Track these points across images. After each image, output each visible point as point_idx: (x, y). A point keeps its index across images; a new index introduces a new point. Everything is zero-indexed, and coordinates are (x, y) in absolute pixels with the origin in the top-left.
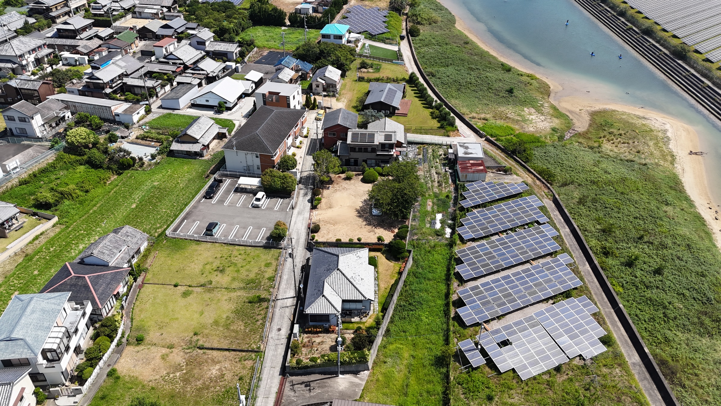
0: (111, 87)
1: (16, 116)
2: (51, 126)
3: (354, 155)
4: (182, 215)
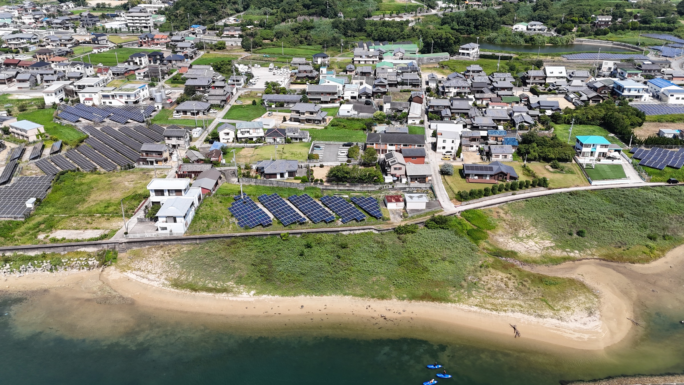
2: (393, 111)
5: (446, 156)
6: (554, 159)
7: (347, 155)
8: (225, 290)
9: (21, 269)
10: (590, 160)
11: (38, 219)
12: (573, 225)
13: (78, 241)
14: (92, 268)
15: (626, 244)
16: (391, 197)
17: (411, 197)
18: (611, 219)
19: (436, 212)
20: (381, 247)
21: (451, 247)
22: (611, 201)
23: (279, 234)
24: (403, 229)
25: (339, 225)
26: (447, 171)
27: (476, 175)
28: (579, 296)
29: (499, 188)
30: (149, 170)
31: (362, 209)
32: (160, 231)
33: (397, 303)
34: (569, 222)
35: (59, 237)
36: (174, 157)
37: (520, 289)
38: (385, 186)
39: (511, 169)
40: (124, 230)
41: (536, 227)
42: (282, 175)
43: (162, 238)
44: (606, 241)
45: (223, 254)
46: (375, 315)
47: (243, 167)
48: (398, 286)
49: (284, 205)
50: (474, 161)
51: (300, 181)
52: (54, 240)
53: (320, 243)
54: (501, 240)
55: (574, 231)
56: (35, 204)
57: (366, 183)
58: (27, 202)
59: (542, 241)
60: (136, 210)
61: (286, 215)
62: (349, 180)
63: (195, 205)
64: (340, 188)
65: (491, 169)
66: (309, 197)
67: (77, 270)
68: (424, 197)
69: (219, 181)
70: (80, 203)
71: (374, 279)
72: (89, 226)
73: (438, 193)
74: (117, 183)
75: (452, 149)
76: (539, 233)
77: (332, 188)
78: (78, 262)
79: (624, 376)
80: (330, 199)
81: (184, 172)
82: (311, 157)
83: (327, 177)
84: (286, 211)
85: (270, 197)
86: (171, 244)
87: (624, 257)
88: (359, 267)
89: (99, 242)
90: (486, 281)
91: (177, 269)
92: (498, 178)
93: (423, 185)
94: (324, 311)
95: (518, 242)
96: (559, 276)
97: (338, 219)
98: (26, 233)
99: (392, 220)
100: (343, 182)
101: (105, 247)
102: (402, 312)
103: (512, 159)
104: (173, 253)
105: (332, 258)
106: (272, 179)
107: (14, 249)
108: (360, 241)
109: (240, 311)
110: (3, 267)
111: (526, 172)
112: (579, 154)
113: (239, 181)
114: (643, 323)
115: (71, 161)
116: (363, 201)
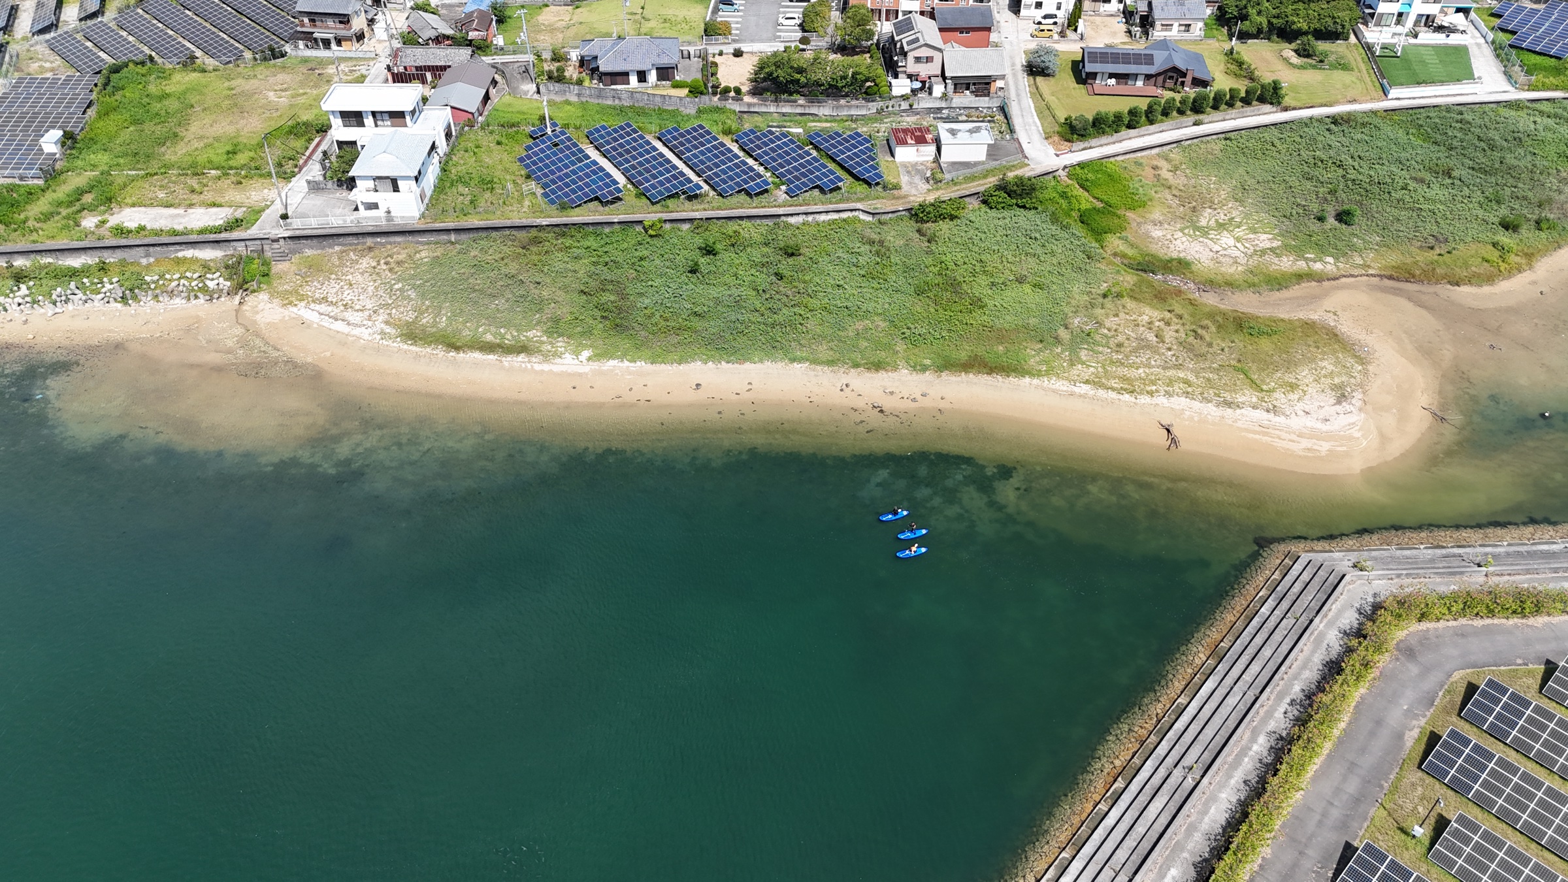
5: (1042, 27)
6: (1306, 33)
7: (801, 25)
8: (522, 349)
9: (54, 297)
10: (1394, 34)
11: (75, 181)
12: (1329, 197)
13: (175, 233)
14: (216, 296)
15: (1446, 240)
16: (905, 131)
17: (953, 132)
18: (1422, 181)
19: (1010, 169)
20: (878, 253)
21: (1039, 251)
22: (1427, 138)
23: (641, 222)
24: (931, 209)
25: (780, 201)
26: (1042, 65)
27: (1111, 76)
28: (1321, 360)
29: (1164, 109)
30: (322, 63)
31: (834, 161)
32: (363, 211)
33: (909, 377)
34: (1321, 190)
35: (132, 225)
36: (379, 28)
37: (1190, 344)
38: (891, 103)
39: (1199, 58)
40: (277, 209)
41: (1241, 202)
42: (642, 76)
43: (370, 229)
44: (1401, 234)
45: (513, 267)
46: (860, 403)
47: (547, 55)
48: (913, 340)
49: (648, 152)
50: (1108, 41)
51: (686, 91)
52: (120, 231)
53: (735, 243)
54: (1157, 233)
55: (1331, 211)
56: (63, 145)
57: (847, 95)
58: (42, 140)
59: (1252, 236)
60: (301, 162)
61: (654, 177)
62: (805, 90)
63: (439, 150)
64: (784, 110)
65: (1149, 59)
66: (708, 133)
67: (184, 301)
68: (984, 132)
69: (493, 92)
70: (168, 144)
71: (860, 325)
72: (195, 198)
73: (1017, 122)
74: (249, 95)
75: (1059, 8)
76: (1247, 216)
77: (764, 109)
78: (182, 281)
79: (1397, 528)
80: (759, 138)
81: (405, 68)
82: (711, 31)
83: (751, 80)
84: (655, 167)
85: (615, 131)
86: (390, 243)
87: (1438, 271)
88: (826, 300)
89: (224, 236)
90: (1115, 327)
91: (411, 300)
92: (1164, 81)
93: (983, 102)
94: (746, 396)
95: (1194, 238)
96: (1282, 316)
97: (777, 186)
98: (52, 214)
99: (906, 188)
100: (791, 94)
101: (240, 247)
102: (919, 397)
103: (1203, 33)
104: (399, 263)
105: (763, 279)
106: (619, 87)
107: (32, 252)
108: (828, 240)
109: (560, 394)
110: (12, 291)
111: (1234, 67)
112: (1369, 18)
113: (538, 92)
114: (1456, 417)
115: (131, 38)
116: (838, 142)
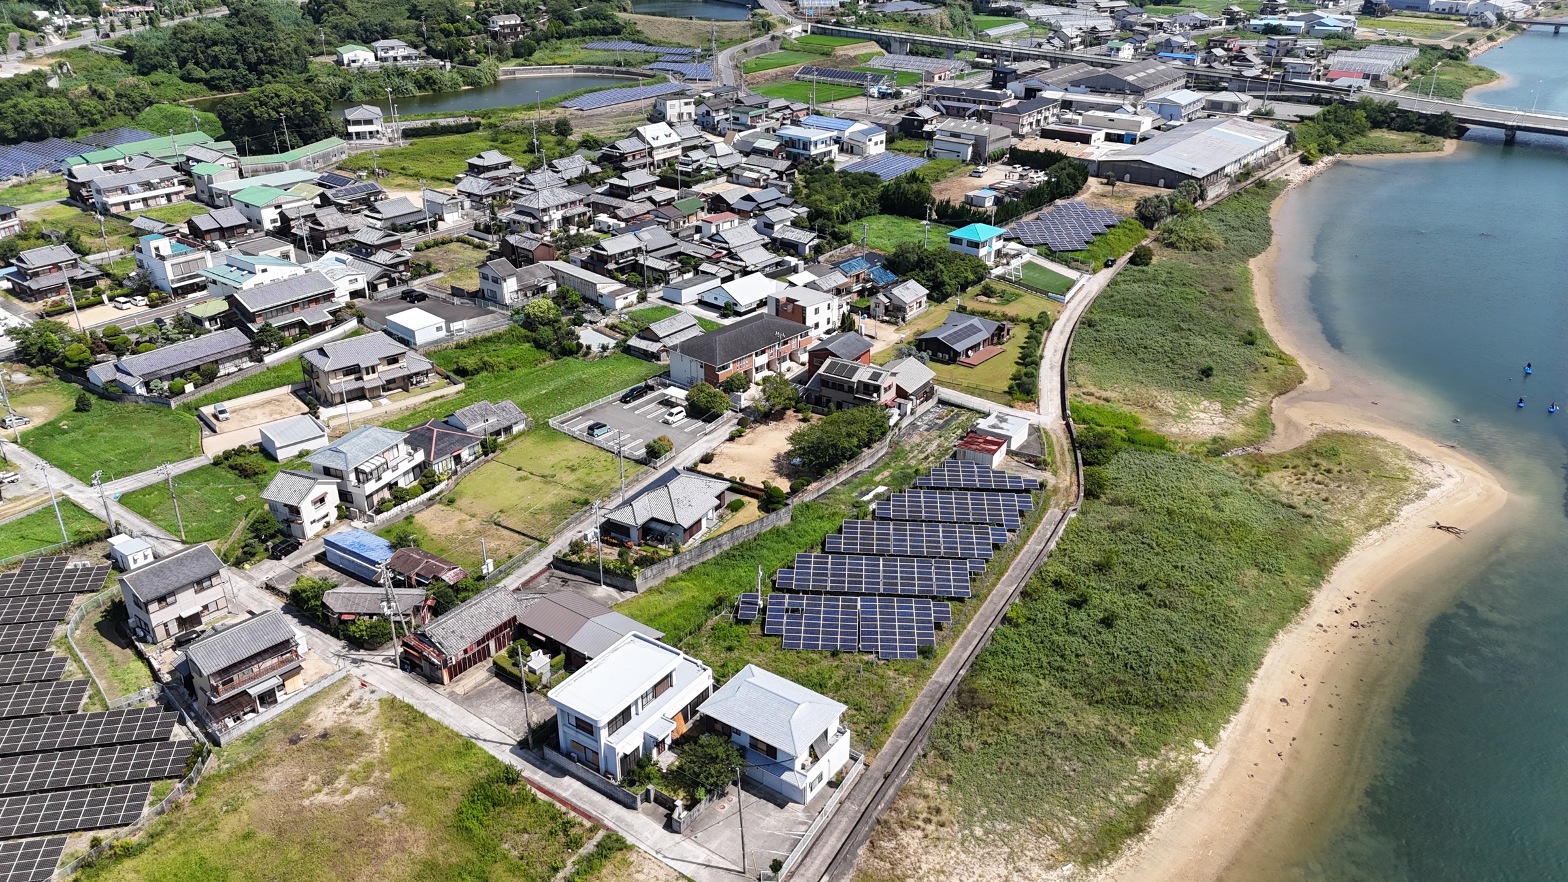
0: (617, 263)
1: (490, 275)
2: (526, 295)
3: (827, 392)
4: (581, 410)
17: (997, 427)
25: (1014, 539)
27: (969, 349)
38: (892, 434)
51: (752, 508)
65: (976, 328)
75: (828, 322)
77: (828, 487)
81: (466, 651)
82: (660, 451)
85: (803, 568)
86: (891, 801)
92: (992, 340)
103: (927, 305)
113: (629, 588)
116: (951, 475)
